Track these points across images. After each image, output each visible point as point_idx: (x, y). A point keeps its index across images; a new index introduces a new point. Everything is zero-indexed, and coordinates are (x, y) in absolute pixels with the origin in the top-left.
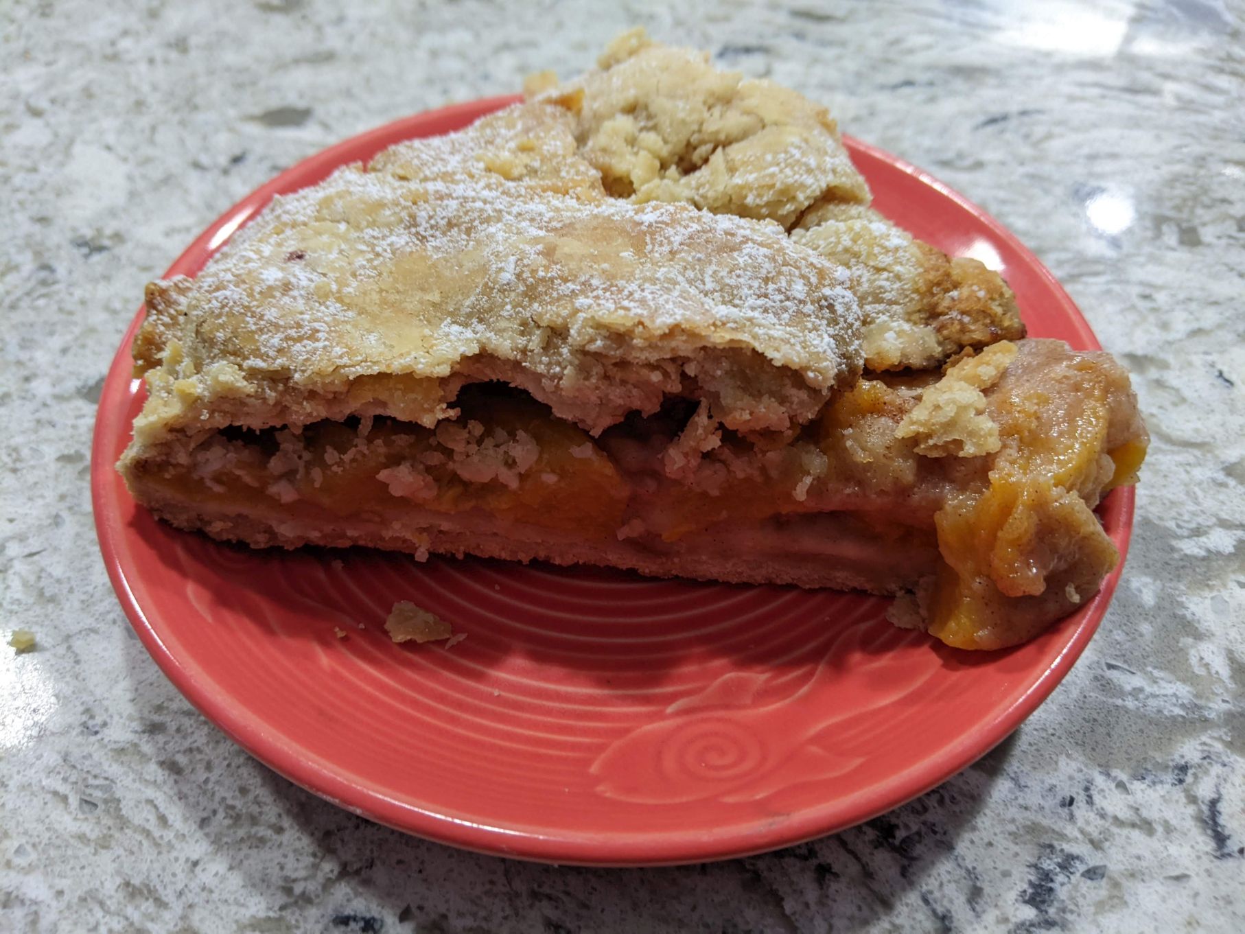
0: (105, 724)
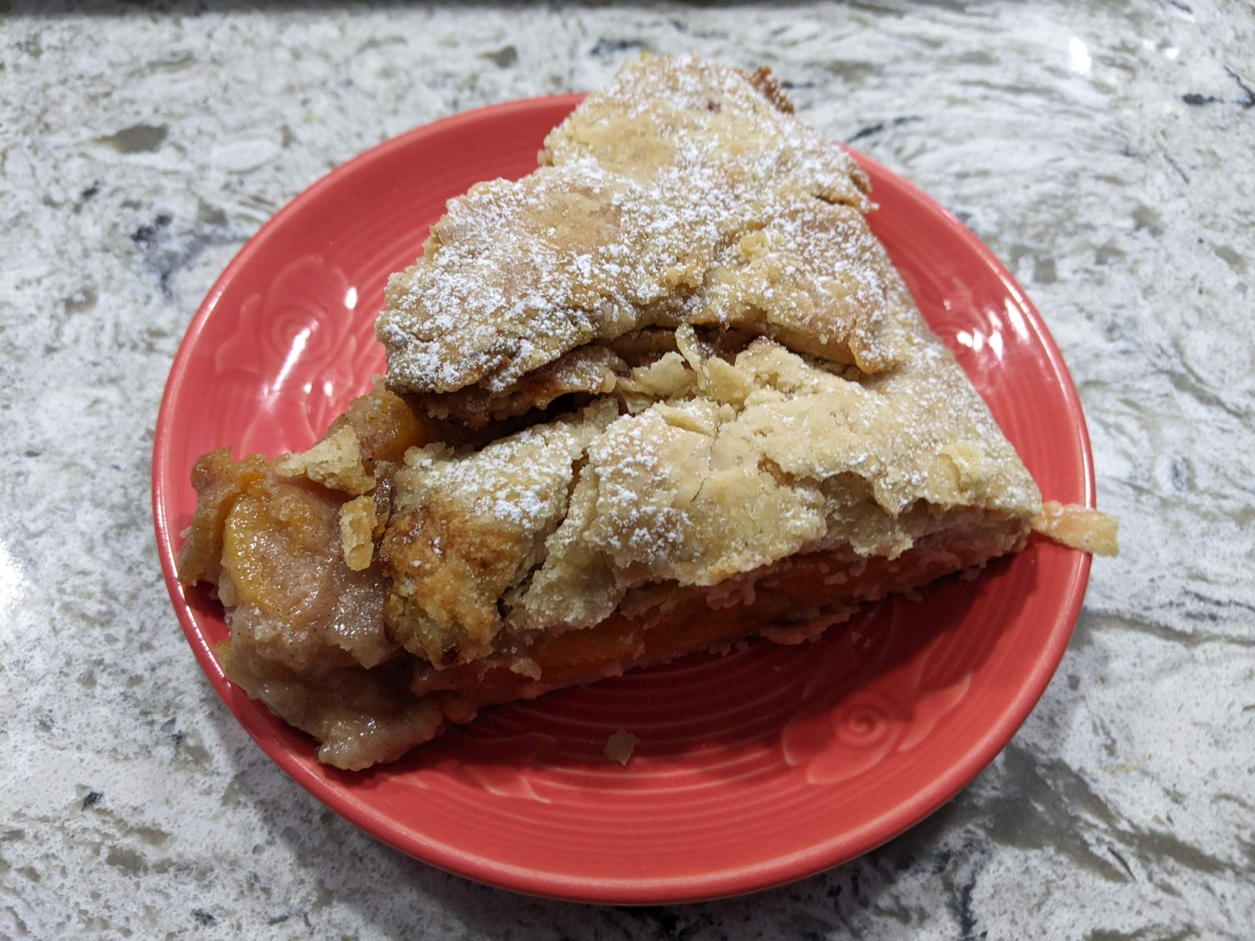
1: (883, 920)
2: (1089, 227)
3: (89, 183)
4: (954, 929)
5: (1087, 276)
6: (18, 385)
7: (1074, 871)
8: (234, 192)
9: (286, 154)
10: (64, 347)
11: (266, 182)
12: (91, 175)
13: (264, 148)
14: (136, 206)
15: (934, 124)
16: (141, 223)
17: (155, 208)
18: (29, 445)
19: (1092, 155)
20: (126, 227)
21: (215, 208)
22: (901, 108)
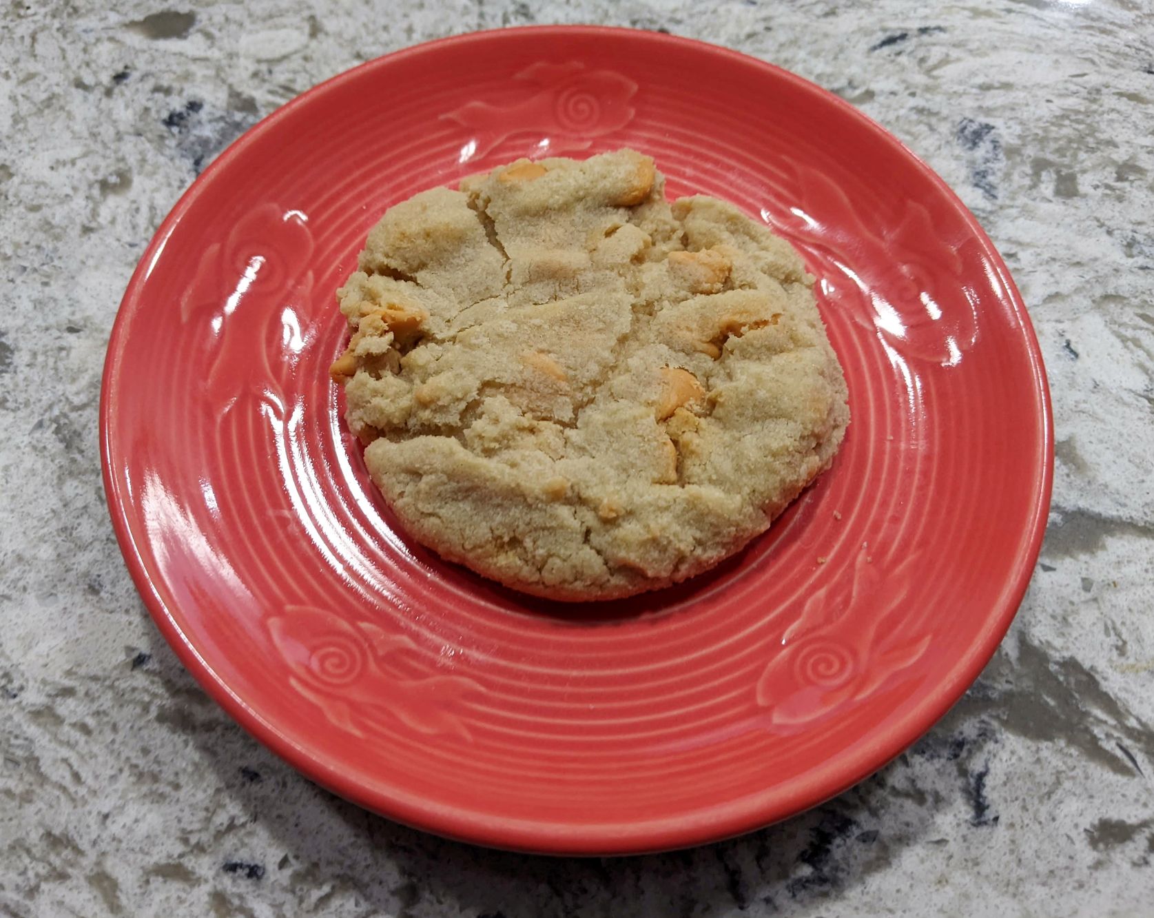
0: (22, 688)
1: (899, 801)
2: (1111, 143)
3: (120, 68)
4: (967, 813)
5: (1108, 192)
6: (56, 262)
7: (1083, 763)
8: (264, 81)
9: (314, 44)
10: (101, 227)
11: (295, 72)
12: (120, 60)
13: (292, 38)
14: (168, 91)
15: (958, 35)
16: (171, 108)
17: (185, 94)
18: (70, 321)
19: (1116, 72)
20: (158, 112)
21: (245, 96)
22: (926, 17)
